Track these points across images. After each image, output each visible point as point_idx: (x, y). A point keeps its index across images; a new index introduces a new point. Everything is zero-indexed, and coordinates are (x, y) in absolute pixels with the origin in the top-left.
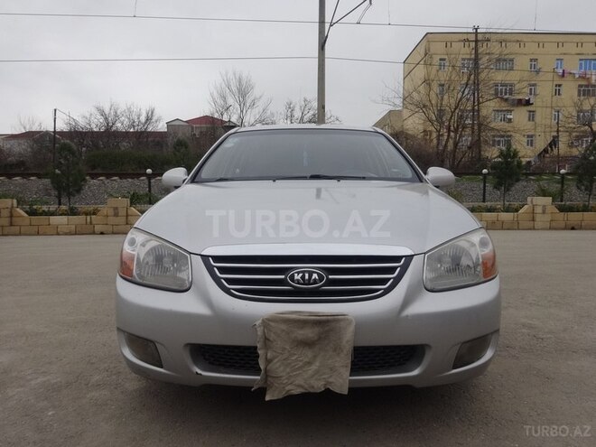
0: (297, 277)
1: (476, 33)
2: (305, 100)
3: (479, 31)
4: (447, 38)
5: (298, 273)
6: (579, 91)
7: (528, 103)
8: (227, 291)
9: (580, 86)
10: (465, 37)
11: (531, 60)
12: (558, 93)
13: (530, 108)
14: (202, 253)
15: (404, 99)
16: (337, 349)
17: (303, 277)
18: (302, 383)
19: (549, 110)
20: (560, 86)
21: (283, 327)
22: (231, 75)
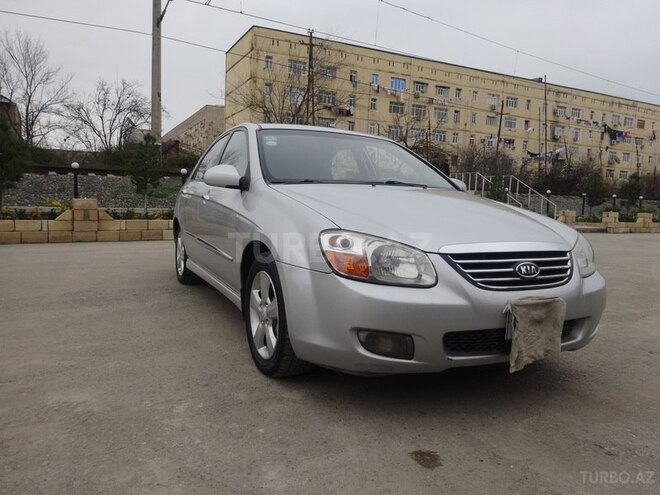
0: (523, 270)
1: (311, 37)
2: (124, 83)
3: (313, 35)
4: (275, 36)
5: (523, 266)
6: (391, 107)
7: (348, 113)
8: (475, 283)
9: (391, 103)
10: (301, 38)
11: (351, 72)
12: (373, 107)
13: (349, 119)
14: (440, 252)
15: (227, 95)
16: (555, 324)
17: (527, 269)
18: (533, 353)
19: (366, 122)
20: (375, 100)
21: (525, 310)
22: (12, 36)
